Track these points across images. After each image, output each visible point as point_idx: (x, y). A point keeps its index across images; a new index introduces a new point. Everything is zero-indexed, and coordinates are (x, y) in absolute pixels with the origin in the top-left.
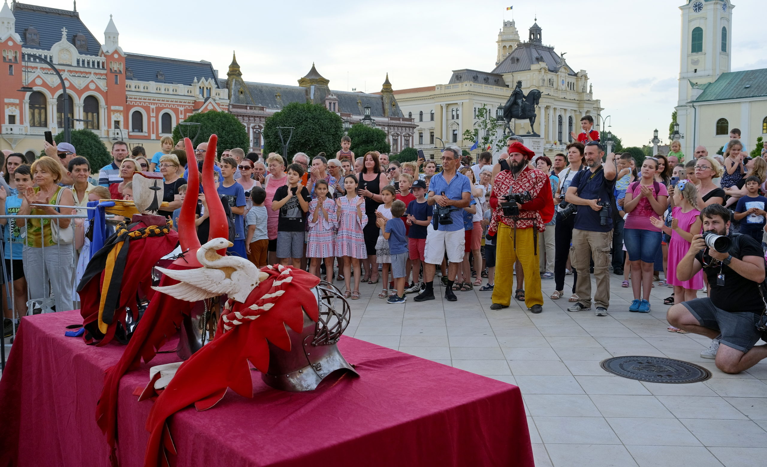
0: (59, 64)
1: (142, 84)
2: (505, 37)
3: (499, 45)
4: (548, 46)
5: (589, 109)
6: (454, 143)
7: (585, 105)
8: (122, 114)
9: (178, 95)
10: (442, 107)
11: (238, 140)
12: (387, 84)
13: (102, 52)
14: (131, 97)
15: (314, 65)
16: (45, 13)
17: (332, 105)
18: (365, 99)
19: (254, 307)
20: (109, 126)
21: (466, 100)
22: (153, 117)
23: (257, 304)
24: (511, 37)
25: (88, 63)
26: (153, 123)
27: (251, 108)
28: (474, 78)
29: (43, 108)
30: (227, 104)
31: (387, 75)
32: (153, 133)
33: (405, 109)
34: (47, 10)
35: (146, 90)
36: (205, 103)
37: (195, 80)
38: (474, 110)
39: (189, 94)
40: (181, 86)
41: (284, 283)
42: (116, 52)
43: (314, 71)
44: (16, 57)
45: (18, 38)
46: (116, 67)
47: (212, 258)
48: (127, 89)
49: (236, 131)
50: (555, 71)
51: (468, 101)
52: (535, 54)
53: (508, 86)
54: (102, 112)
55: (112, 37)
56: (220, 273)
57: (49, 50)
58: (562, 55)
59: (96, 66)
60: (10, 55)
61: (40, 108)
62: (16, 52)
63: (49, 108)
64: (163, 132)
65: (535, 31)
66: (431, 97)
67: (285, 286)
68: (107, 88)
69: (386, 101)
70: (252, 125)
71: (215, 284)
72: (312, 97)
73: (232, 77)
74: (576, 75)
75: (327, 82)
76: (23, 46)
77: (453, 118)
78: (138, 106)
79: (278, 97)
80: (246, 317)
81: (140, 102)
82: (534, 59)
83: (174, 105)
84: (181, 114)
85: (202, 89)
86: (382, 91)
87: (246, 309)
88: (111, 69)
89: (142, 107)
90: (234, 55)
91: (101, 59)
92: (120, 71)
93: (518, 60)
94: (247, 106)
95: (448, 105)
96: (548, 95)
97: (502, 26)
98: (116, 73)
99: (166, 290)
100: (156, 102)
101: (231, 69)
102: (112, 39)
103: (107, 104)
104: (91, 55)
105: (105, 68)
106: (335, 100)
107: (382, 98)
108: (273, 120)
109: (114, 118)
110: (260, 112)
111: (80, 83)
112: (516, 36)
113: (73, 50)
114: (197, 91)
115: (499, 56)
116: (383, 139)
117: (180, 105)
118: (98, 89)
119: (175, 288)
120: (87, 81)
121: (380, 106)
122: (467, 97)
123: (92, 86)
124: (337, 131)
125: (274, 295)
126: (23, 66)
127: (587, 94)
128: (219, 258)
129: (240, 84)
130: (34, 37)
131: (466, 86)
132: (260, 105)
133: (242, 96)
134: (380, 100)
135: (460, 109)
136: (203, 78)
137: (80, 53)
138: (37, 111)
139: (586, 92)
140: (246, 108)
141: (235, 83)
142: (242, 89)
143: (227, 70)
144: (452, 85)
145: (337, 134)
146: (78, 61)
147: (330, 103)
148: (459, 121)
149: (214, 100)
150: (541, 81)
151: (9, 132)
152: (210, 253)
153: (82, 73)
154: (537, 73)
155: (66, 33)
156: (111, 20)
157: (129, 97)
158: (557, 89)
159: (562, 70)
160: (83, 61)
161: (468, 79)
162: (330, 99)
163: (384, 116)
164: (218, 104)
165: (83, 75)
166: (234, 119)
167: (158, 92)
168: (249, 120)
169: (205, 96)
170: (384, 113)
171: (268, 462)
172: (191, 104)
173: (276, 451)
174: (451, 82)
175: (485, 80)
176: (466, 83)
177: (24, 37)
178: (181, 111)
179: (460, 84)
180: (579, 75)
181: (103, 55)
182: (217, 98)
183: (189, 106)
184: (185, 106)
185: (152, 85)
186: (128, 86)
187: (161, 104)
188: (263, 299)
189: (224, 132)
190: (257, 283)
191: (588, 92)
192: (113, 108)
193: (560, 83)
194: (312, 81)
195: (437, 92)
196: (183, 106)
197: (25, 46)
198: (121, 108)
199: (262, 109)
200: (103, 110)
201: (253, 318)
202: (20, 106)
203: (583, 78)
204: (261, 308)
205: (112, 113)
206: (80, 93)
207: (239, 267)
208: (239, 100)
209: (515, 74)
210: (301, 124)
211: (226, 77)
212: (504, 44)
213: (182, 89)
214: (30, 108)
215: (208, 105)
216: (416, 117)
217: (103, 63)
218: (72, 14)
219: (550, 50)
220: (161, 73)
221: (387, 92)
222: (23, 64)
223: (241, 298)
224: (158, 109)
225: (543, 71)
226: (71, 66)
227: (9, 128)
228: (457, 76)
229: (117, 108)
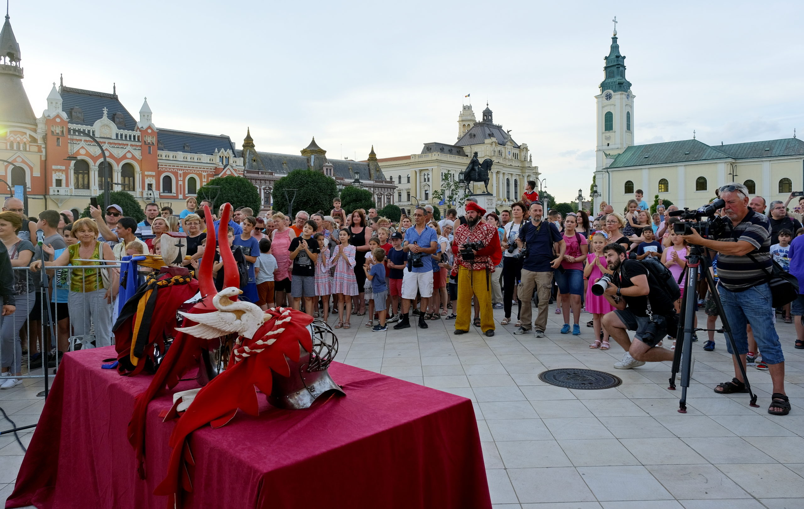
0: (100, 138)
1: (171, 154)
2: (464, 118)
3: (460, 124)
4: (497, 125)
5: (529, 174)
6: (426, 201)
7: (527, 171)
8: (154, 178)
9: (202, 163)
10: (416, 172)
11: (251, 199)
12: (372, 154)
13: (138, 128)
14: (162, 164)
15: (313, 139)
16: (89, 96)
17: (329, 171)
18: (355, 166)
19: (260, 342)
20: (143, 188)
21: (435, 167)
22: (181, 180)
23: (262, 340)
24: (469, 118)
25: (126, 136)
26: (181, 185)
27: (262, 173)
28: (441, 149)
29: (86, 173)
30: (243, 170)
31: (372, 147)
32: (181, 194)
33: (387, 174)
34: (91, 93)
35: (174, 159)
36: (224, 169)
37: (216, 150)
38: (441, 174)
39: (211, 162)
40: (204, 155)
41: (284, 322)
42: (149, 127)
43: (313, 143)
44: (62, 132)
45: (64, 115)
46: (149, 140)
47: (225, 303)
48: (159, 158)
49: (249, 192)
50: (503, 144)
51: (436, 167)
52: (488, 132)
53: (467, 156)
54: (138, 177)
55: (146, 115)
56: (232, 316)
57: (92, 125)
58: (508, 132)
59: (132, 139)
60: (58, 130)
61: (83, 174)
62: (63, 127)
63: (92, 174)
64: (189, 193)
65: (488, 114)
66: (408, 164)
67: (284, 325)
68: (141, 157)
69: (372, 167)
70: (263, 187)
71: (227, 325)
72: (312, 165)
73: (246, 148)
74: (519, 147)
75: (325, 152)
76: (69, 123)
77: (425, 181)
78: (168, 171)
79: (285, 164)
80: (253, 351)
81: (170, 169)
82: (487, 135)
83: (198, 171)
84: (204, 178)
85: (221, 158)
86: (369, 160)
87: (253, 345)
88: (145, 141)
89: (171, 172)
90: (248, 130)
91: (137, 133)
92: (153, 143)
93: (474, 135)
94: (259, 172)
95: (421, 171)
96: (498, 162)
97: (461, 109)
98: (150, 145)
99: (187, 330)
100: (183, 168)
101: (246, 142)
102: (146, 117)
103: (141, 170)
104: (128, 130)
105: (140, 140)
106: (331, 166)
107: (369, 166)
108: (280, 183)
109: (147, 181)
110: (270, 176)
111: (118, 153)
112: (473, 117)
113: (113, 126)
114: (217, 160)
115: (460, 133)
116: (369, 198)
117: (203, 171)
118: (133, 158)
119: (195, 329)
120: (125, 151)
121: (367, 171)
122: (436, 164)
123: (129, 156)
124: (332, 192)
125: (276, 332)
126: (69, 139)
127: (528, 162)
128: (231, 303)
129: (253, 154)
130: (79, 115)
131: (435, 156)
132: (270, 171)
133: (255, 163)
134: (367, 166)
135: (430, 173)
136: (223, 149)
137: (119, 128)
138: (80, 176)
139: (527, 161)
140: (258, 173)
141: (249, 153)
142: (254, 158)
143: (243, 142)
144: (423, 155)
145: (332, 194)
146: (117, 135)
147: (327, 169)
148: (430, 183)
149: (232, 167)
150: (493, 152)
151: (56, 193)
152: (224, 299)
153: (119, 144)
154: (489, 146)
155: (107, 112)
156: (146, 101)
157: (160, 164)
158: (505, 158)
159: (509, 143)
160: (122, 135)
161: (436, 150)
162: (327, 166)
163: (370, 180)
164: (235, 170)
165: (121, 146)
166: (248, 183)
167: (185, 160)
168: (261, 183)
169: (224, 163)
170: (370, 177)
171: (270, 469)
172: (212, 170)
173: (277, 460)
174: (423, 152)
175: (449, 151)
176: (435, 153)
177: (70, 114)
178: (204, 176)
179: (430, 154)
180: (522, 147)
181: (138, 130)
182: (234, 165)
183: (211, 171)
184: (208, 171)
185: (180, 155)
186: (160, 155)
187: (187, 170)
188: (267, 336)
189: (240, 193)
190: (262, 323)
191: (529, 160)
192: (146, 173)
193: (507, 154)
194: (312, 152)
195: (412, 160)
196: (205, 171)
197: (71, 122)
198: (154, 174)
199: (271, 174)
200: (138, 175)
201: (259, 351)
202: (66, 172)
203: (525, 150)
204: (266, 343)
205: (146, 178)
206: (118, 161)
207: (248, 310)
208: (252, 166)
209: (473, 147)
210: (303, 186)
211: (242, 148)
212: (464, 123)
213: (205, 158)
214: (75, 173)
215: (226, 171)
216: (396, 180)
217: (138, 137)
218: (112, 97)
219: (499, 128)
220: (187, 145)
221: (372, 160)
222: (69, 137)
223: (249, 335)
224: (185, 174)
225: (494, 144)
226: (111, 139)
227: (56, 190)
228: (427, 148)
229: (150, 173)
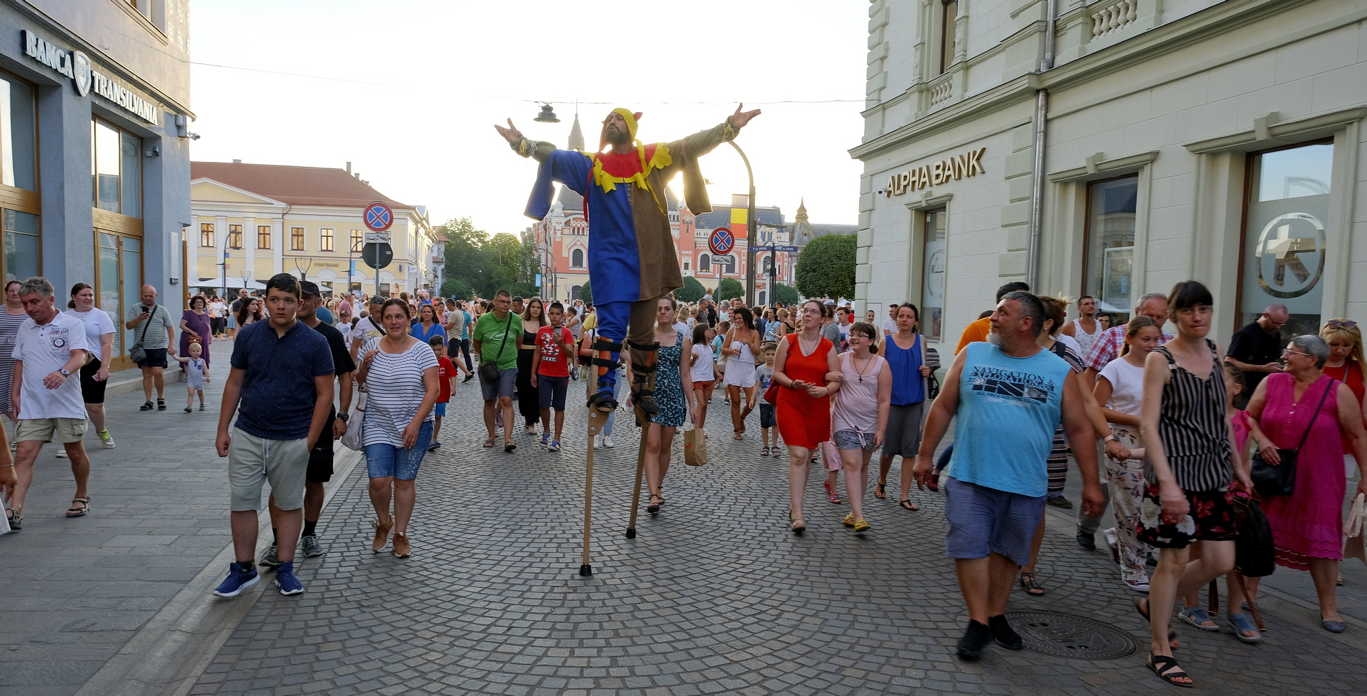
37: (759, 226)
73: (798, 221)
78: (706, 250)
83: (739, 249)
85: (764, 234)
90: (803, 200)
91: (677, 213)
92: (691, 222)
98: (688, 224)
101: (799, 214)
105: (679, 220)
114: (760, 236)
117: (744, 249)
129: (806, 227)
133: (805, 238)
136: (770, 224)
141: (802, 226)
142: (806, 232)
143: (795, 215)
149: (775, 243)
157: (697, 243)
169: (766, 240)
178: (745, 254)
182: (777, 241)
198: (691, 252)
208: (802, 242)
211: (793, 222)
217: (678, 216)
229: (687, 252)
